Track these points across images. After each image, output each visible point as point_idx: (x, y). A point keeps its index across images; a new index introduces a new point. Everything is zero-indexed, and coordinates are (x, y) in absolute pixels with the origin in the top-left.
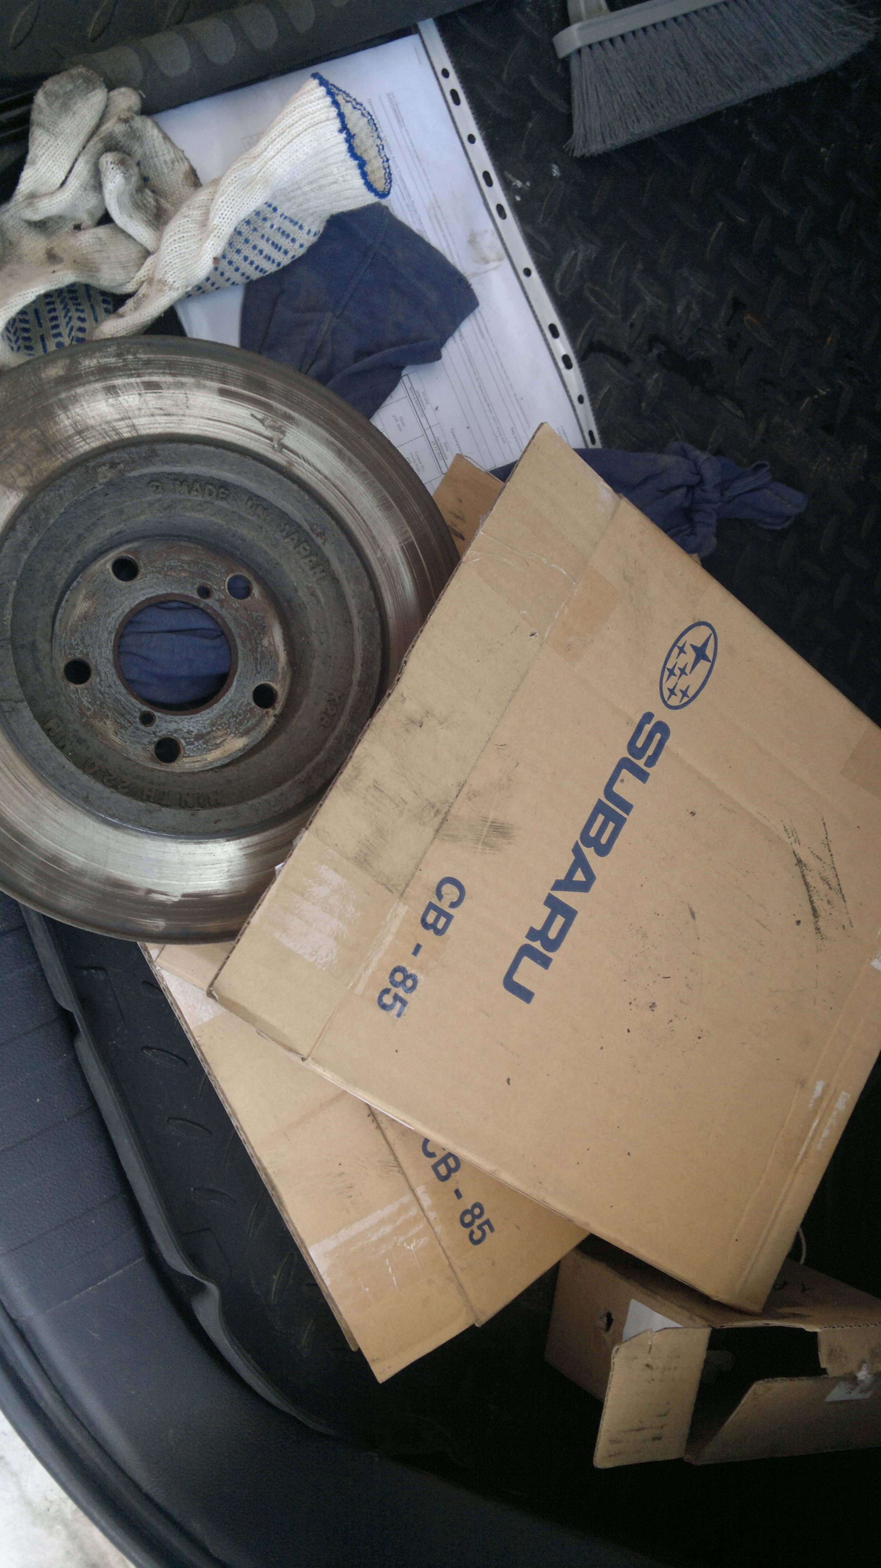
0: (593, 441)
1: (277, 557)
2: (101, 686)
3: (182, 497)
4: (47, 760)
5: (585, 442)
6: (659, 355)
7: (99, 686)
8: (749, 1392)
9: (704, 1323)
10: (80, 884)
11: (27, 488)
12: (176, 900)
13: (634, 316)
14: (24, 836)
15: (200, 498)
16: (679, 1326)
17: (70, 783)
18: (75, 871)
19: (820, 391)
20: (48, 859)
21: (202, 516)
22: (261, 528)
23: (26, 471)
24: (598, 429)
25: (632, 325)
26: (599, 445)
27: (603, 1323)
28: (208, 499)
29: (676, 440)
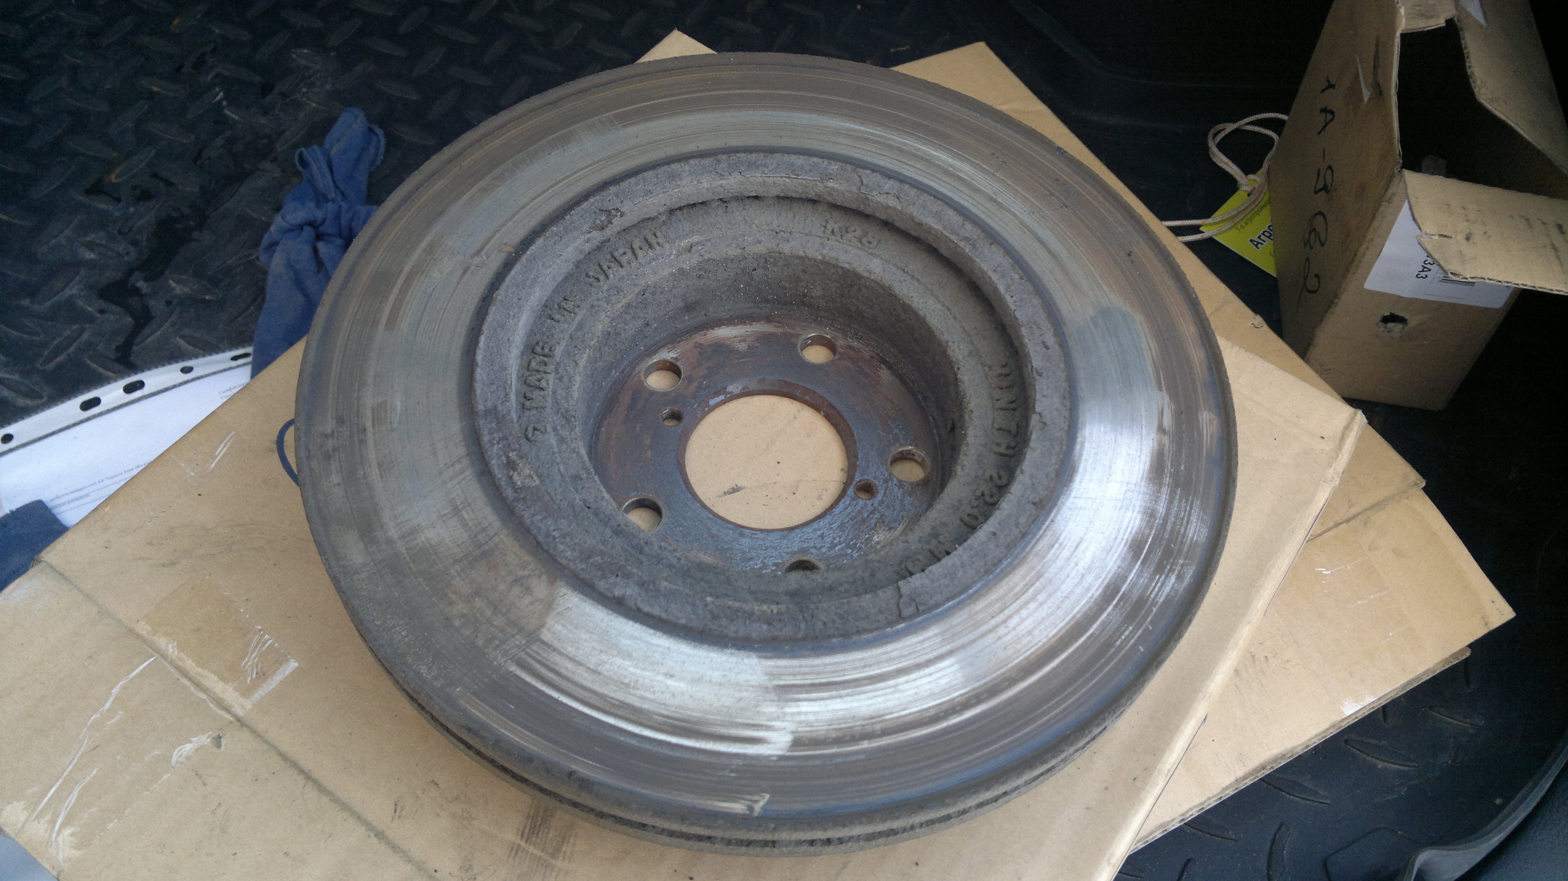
0: (246, 355)
1: (636, 290)
2: (822, 547)
3: (549, 399)
4: (985, 555)
5: (244, 365)
6: (146, 279)
7: (824, 550)
8: (1490, 107)
9: (1396, 181)
10: (1167, 514)
11: (552, 582)
12: (1167, 399)
13: (90, 309)
14: (1107, 587)
15: (551, 378)
16: (1406, 205)
17: (1017, 525)
18: (1149, 521)
19: (218, 98)
20: (1136, 557)
21: (578, 378)
22: (593, 306)
23: (522, 585)
24: (231, 350)
25: (102, 311)
26: (249, 350)
27: (1396, 327)
28: (551, 368)
29: (257, 258)
